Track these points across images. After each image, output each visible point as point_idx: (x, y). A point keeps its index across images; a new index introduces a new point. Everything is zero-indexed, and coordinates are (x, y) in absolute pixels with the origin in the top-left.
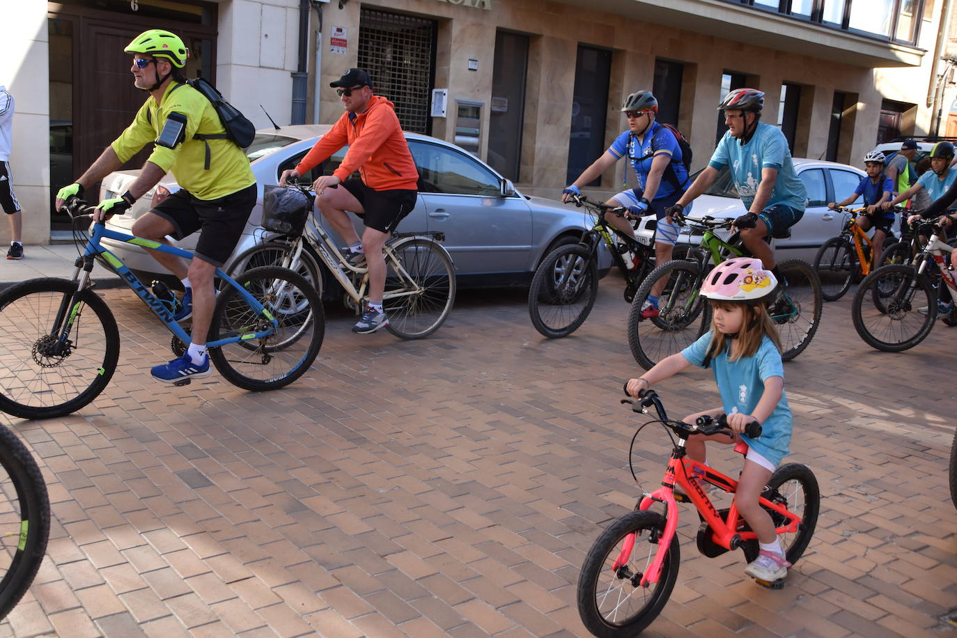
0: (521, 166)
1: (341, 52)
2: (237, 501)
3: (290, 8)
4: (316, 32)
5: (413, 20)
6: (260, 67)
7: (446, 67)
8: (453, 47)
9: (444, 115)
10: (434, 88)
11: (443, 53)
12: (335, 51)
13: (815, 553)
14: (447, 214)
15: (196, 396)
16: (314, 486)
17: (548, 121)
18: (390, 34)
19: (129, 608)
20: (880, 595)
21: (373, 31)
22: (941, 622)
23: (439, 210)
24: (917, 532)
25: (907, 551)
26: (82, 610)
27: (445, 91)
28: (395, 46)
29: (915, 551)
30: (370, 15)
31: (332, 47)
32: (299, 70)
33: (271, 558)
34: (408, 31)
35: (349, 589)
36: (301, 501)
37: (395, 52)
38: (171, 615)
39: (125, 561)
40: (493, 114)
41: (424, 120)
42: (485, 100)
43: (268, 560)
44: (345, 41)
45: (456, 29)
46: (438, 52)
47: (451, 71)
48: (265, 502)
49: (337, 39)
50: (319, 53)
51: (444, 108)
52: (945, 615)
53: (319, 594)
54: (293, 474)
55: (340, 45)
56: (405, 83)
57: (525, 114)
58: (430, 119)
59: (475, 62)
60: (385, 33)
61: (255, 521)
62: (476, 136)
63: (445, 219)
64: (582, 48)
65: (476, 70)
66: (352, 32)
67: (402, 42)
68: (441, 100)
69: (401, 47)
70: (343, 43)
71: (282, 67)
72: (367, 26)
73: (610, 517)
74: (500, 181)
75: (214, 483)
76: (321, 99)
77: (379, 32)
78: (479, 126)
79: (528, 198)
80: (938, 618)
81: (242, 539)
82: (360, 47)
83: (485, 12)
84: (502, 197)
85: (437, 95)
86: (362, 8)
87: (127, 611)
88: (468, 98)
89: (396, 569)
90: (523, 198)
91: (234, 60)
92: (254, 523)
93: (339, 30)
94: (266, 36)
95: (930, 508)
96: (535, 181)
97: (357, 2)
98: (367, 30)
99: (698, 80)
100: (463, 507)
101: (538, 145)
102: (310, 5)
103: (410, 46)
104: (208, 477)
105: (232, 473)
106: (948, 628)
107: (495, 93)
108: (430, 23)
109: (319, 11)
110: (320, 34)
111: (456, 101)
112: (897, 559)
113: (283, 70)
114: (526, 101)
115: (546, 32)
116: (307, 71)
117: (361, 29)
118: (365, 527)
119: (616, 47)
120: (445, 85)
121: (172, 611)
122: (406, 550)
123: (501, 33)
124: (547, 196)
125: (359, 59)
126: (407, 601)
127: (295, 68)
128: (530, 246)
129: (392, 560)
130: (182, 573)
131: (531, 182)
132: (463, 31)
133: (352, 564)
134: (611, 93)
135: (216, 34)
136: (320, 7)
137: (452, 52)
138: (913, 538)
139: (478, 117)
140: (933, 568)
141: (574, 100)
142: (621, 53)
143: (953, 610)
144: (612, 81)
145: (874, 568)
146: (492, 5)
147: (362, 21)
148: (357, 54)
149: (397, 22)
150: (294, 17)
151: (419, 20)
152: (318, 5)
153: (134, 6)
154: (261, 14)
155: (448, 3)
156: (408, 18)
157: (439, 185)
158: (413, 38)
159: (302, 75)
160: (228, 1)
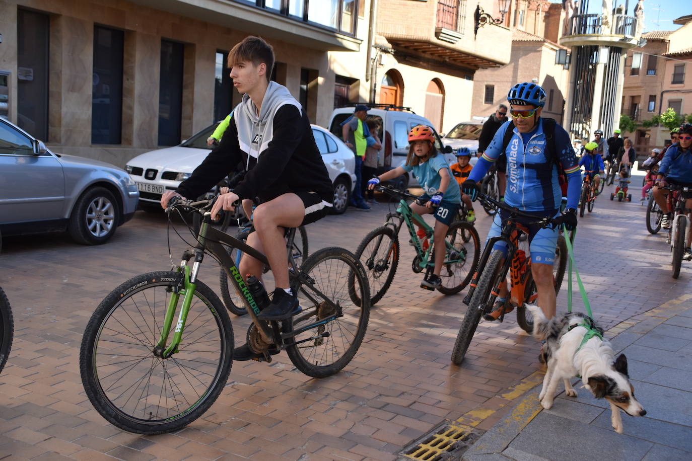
0: (50, 127)
17: (72, 89)
20: (359, 445)
22: (399, 457)
24: (380, 395)
25: (375, 409)
29: (380, 409)
40: (20, 82)
42: (12, 70)
52: (402, 451)
57: (50, 83)
62: (5, 101)
64: (97, 27)
65: (1, 43)
74: (32, 142)
78: (7, 93)
79: (59, 156)
80: (397, 453)
84: (35, 156)
90: (54, 156)
95: (387, 376)
96: (63, 141)
99: (196, 57)
100: (19, 427)
101: (64, 110)
106: (404, 460)
112: (369, 417)
114: (50, 72)
115: (65, 12)
119: (127, 28)
123: (22, 11)
124: (74, 153)
128: (63, 197)
131: (59, 141)
134: (125, 66)
138: (378, 400)
139: (6, 85)
140: (392, 419)
141: (94, 72)
142: (131, 33)
143: (406, 446)
144: (125, 56)
145: (353, 426)
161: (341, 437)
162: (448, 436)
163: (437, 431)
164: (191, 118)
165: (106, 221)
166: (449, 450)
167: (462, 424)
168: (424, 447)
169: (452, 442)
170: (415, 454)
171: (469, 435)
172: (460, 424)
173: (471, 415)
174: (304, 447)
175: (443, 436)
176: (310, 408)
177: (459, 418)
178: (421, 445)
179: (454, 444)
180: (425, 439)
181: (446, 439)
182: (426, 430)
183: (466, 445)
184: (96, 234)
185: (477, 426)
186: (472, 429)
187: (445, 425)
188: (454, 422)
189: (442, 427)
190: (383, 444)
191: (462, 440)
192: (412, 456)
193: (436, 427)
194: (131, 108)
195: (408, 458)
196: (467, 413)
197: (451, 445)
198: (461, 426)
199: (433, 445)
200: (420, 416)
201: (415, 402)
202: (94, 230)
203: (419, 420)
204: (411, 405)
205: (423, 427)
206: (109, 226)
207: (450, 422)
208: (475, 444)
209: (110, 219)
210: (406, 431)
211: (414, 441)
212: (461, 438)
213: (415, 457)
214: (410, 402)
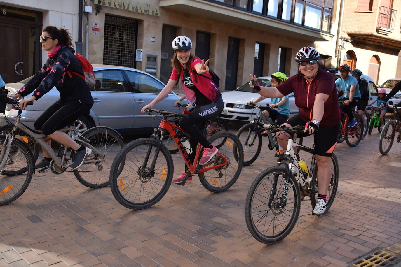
1: (97, 34)
2: (54, 228)
3: (75, 15)
4: (86, 25)
5: (128, 20)
7: (142, 40)
8: (145, 32)
9: (141, 60)
10: (137, 49)
11: (140, 34)
12: (94, 33)
13: (300, 239)
14: (144, 102)
15: (35, 182)
18: (118, 26)
20: (327, 256)
21: (110, 25)
22: (351, 265)
23: (140, 100)
24: (340, 228)
25: (337, 236)
27: (142, 50)
28: (120, 31)
29: (339, 236)
30: (109, 18)
31: (93, 31)
32: (79, 41)
33: (69, 252)
34: (125, 25)
35: (104, 264)
36: (82, 226)
37: (120, 34)
39: (2, 258)
40: (162, 60)
41: (133, 62)
42: (159, 54)
43: (68, 254)
44: (99, 29)
45: (146, 24)
46: (138, 33)
47: (144, 42)
48: (66, 228)
49: (95, 28)
50: (87, 34)
51: (141, 57)
52: (352, 262)
54: (79, 215)
55: (96, 30)
56: (125, 47)
58: (135, 62)
59: (154, 38)
60: (115, 26)
61: (62, 236)
62: (155, 69)
63: (143, 104)
64: (198, 32)
65: (154, 41)
66: (101, 25)
67: (123, 29)
68: (140, 54)
69: (123, 32)
70: (97, 30)
72: (108, 23)
73: (216, 228)
75: (43, 220)
76: (88, 54)
77: (113, 25)
78: (156, 65)
79: (177, 95)
80: (349, 263)
81: (56, 245)
82: (105, 32)
83: (158, 17)
85: (138, 52)
86: (105, 15)
88: (151, 53)
89: (125, 255)
90: (175, 95)
93: (96, 24)
94: (64, 26)
95: (344, 218)
97: (104, 13)
98: (108, 24)
99: (246, 46)
100: (153, 226)
102: (83, 13)
103: (126, 31)
104: (40, 218)
105: (52, 216)
107: (162, 51)
108: (135, 21)
109: (87, 16)
110: (88, 26)
111: (146, 54)
112: (333, 240)
115: (184, 26)
116: (82, 42)
117: (105, 24)
118: (111, 237)
119: (212, 32)
120: (141, 48)
122: (129, 246)
123: (165, 26)
125: (105, 37)
127: (77, 41)
129: (123, 251)
130: (29, 262)
132: (149, 25)
133: (106, 253)
134: (210, 51)
135: (42, 25)
136: (88, 14)
137: (144, 34)
138: (339, 231)
139: (156, 61)
140: (347, 243)
142: (214, 34)
143: (355, 260)
144: (211, 46)
145: (324, 244)
146: (161, 14)
147: (106, 20)
148: (104, 35)
149: (121, 21)
150: (76, 19)
151: (130, 21)
152: (87, 14)
153: (4, 12)
154: (62, 17)
155: (142, 14)
156: (125, 20)
157: (139, 89)
158: (127, 28)
159: (80, 43)
160: (47, 11)
161: (317, 250)
162: (381, 256)
163: (374, 253)
164: (241, 76)
166: (381, 265)
167: (390, 251)
168: (366, 261)
169: (383, 260)
170: (360, 264)
171: (394, 258)
172: (388, 250)
173: (396, 246)
174: (296, 253)
175: (377, 256)
176: (300, 232)
177: (387, 247)
178: (364, 260)
179: (385, 262)
180: (367, 256)
181: (380, 259)
182: (367, 252)
183: (392, 263)
185: (399, 253)
186: (396, 254)
187: (379, 250)
188: (384, 249)
189: (377, 251)
190: (341, 257)
191: (390, 260)
192: (359, 266)
193: (373, 250)
196: (393, 244)
197: (383, 262)
198: (389, 251)
199: (371, 261)
200: (363, 243)
201: (360, 235)
203: (363, 245)
204: (358, 236)
205: (366, 250)
207: (382, 248)
208: (399, 264)
210: (354, 250)
211: (360, 257)
212: (389, 259)
214: (357, 234)
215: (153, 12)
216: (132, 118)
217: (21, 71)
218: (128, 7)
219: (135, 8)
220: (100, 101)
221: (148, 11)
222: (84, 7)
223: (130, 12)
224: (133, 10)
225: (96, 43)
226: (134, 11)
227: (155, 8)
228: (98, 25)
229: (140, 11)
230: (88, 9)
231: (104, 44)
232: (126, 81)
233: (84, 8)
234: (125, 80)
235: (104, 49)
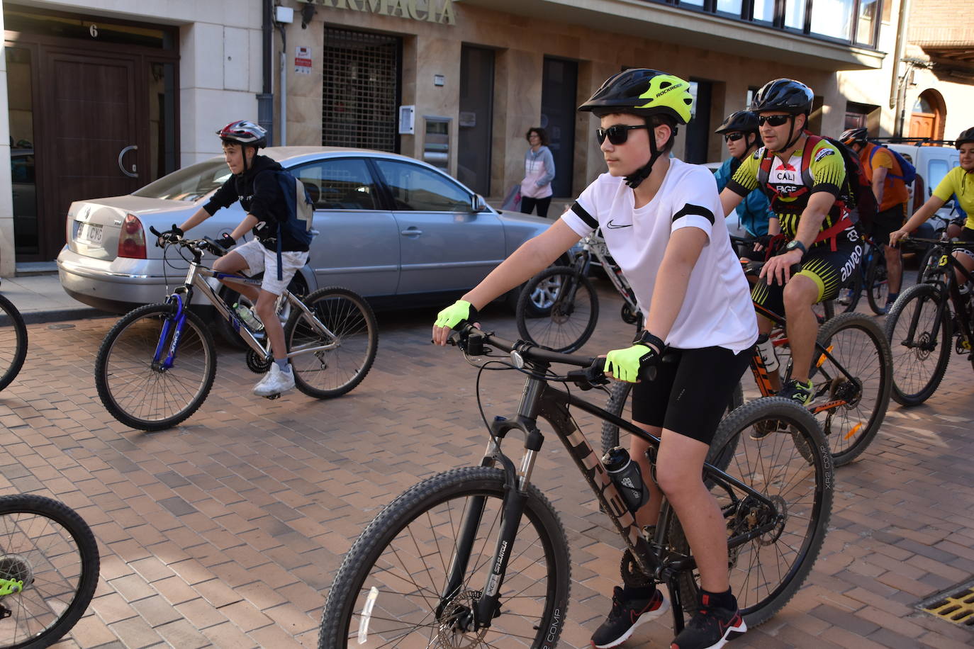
0: (492, 180)
1: (305, 72)
2: (223, 526)
3: (254, 29)
4: (280, 53)
5: (377, 37)
6: (225, 90)
7: (412, 84)
8: (419, 64)
9: (412, 132)
10: (401, 105)
11: (408, 70)
12: (300, 72)
14: (420, 232)
16: (299, 508)
17: (517, 134)
18: (355, 52)
19: (119, 637)
20: (859, 588)
21: (337, 50)
22: (916, 610)
23: (412, 228)
24: (892, 525)
25: (884, 544)
26: (72, 641)
27: (413, 108)
28: (360, 65)
29: (890, 544)
30: (334, 34)
31: (296, 67)
32: (264, 91)
33: (259, 581)
34: (372, 49)
36: (286, 523)
37: (360, 71)
38: (163, 642)
39: (113, 591)
40: (461, 129)
41: (392, 137)
42: (453, 116)
43: (257, 583)
44: (310, 61)
45: (420, 45)
46: (404, 67)
47: (418, 86)
48: (250, 526)
49: (302, 60)
50: (284, 74)
51: (412, 125)
52: (920, 603)
53: (309, 614)
54: (277, 498)
55: (304, 65)
56: (372, 101)
57: (494, 128)
58: (398, 137)
59: (441, 78)
60: (349, 51)
61: (242, 545)
62: (445, 151)
63: (418, 236)
64: (548, 60)
65: (442, 86)
66: (316, 51)
67: (366, 60)
68: (408, 117)
69: (366, 65)
70: (307, 63)
71: (247, 89)
72: (330, 45)
73: (593, 525)
74: (471, 197)
75: (198, 509)
76: (288, 120)
77: (343, 50)
78: (447, 141)
79: (500, 213)
80: (912, 606)
81: (230, 563)
82: (325, 66)
83: (449, 27)
84: (473, 213)
85: (405, 112)
86: (325, 27)
87: (118, 641)
88: (436, 114)
90: (494, 213)
91: (198, 83)
92: (241, 548)
93: (303, 50)
94: (229, 58)
95: (904, 501)
97: (321, 22)
98: (331, 49)
101: (508, 159)
102: (273, 26)
103: (375, 64)
104: (191, 504)
105: (217, 500)
106: (923, 616)
107: (463, 107)
108: (394, 39)
109: (282, 32)
110: (284, 55)
111: (423, 117)
112: (874, 553)
113: (248, 92)
114: (494, 115)
115: (512, 45)
116: (272, 92)
117: (325, 48)
119: (582, 58)
120: (412, 103)
121: (164, 638)
123: (466, 48)
125: (325, 78)
126: (397, 616)
127: (260, 90)
130: (171, 600)
131: (501, 196)
132: (428, 48)
135: (178, 58)
136: (283, 27)
137: (418, 68)
138: (889, 532)
139: (446, 133)
140: (907, 559)
141: (542, 112)
142: (586, 64)
143: (926, 598)
144: (579, 92)
145: (852, 562)
146: (456, 20)
147: (326, 40)
148: (322, 74)
149: (361, 40)
150: (257, 39)
151: (383, 38)
152: (281, 26)
153: (93, 32)
154: (224, 36)
155: (412, 20)
156: (372, 36)
157: (410, 203)
158: (378, 55)
159: (268, 97)
160: (189, 25)
161: (833, 576)
165: (551, 289)
168: (954, 602)
170: (940, 609)
178: (949, 599)
180: (956, 591)
182: (958, 580)
184: (539, 305)
190: (894, 591)
192: (935, 612)
193: (973, 578)
194: (584, 154)
195: (929, 615)
200: (950, 560)
201: (942, 541)
202: (538, 300)
203: (948, 565)
204: (937, 543)
205: (954, 575)
206: (555, 296)
209: (556, 288)
210: (927, 577)
211: (939, 593)
213: (939, 613)
214: (935, 540)
215: (438, 15)
216: (393, 271)
217: (134, 166)
218: (379, 4)
219: (396, 6)
220: (318, 232)
221: (427, 13)
222: (276, 10)
223: (382, 17)
224: (390, 11)
225: (304, 95)
226: (393, 14)
227: (442, 7)
228: (307, 50)
229: (405, 15)
230: (285, 14)
231: (324, 96)
232: (377, 184)
233: (275, 13)
234: (374, 181)
235: (324, 108)
